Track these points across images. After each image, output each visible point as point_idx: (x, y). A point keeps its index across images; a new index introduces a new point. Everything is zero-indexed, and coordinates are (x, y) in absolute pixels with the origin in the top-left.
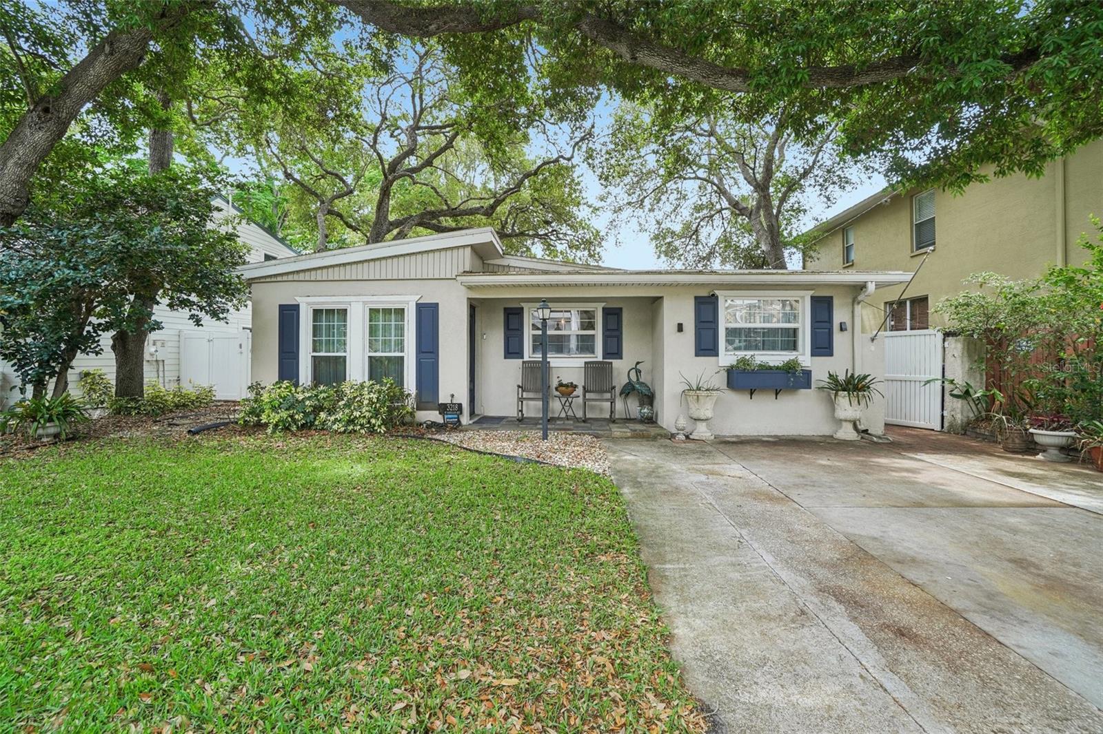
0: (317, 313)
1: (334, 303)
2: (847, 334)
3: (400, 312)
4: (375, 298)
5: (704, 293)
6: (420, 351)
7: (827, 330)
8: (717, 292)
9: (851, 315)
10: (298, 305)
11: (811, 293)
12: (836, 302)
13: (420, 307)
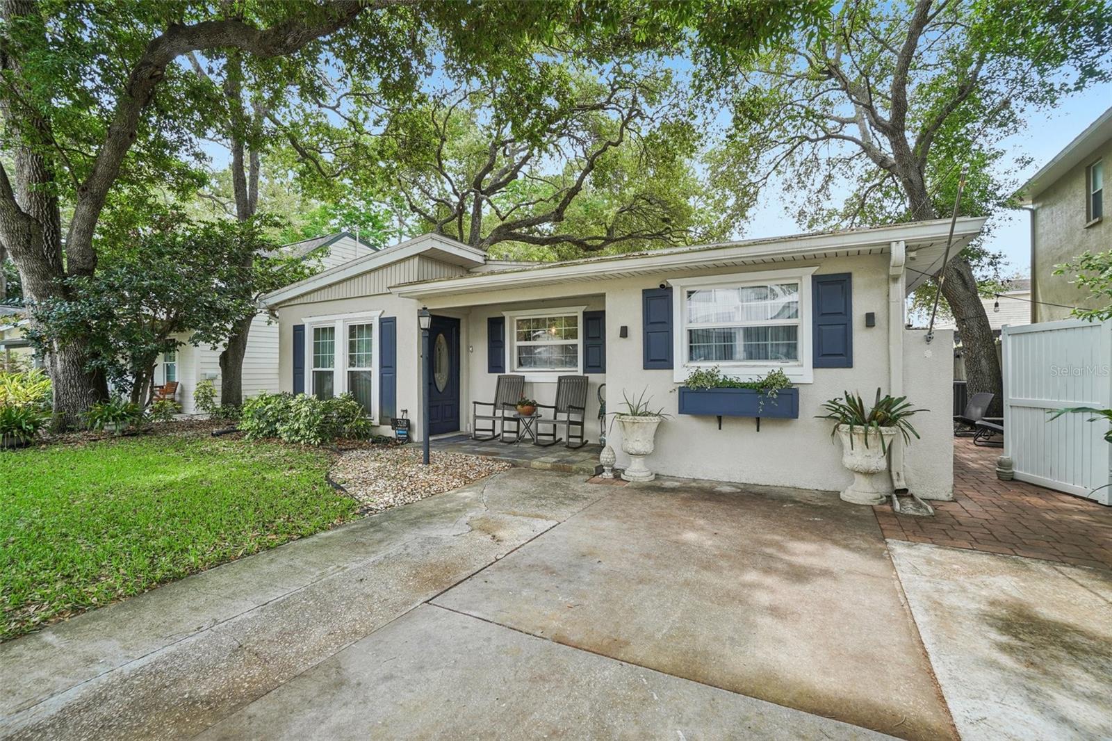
0: (317, 331)
1: (326, 322)
2: (877, 333)
3: (369, 327)
4: (351, 316)
5: (654, 284)
6: (382, 366)
7: (841, 327)
8: (671, 282)
9: (885, 302)
10: (304, 325)
11: (813, 270)
12: (857, 281)
13: (383, 321)
